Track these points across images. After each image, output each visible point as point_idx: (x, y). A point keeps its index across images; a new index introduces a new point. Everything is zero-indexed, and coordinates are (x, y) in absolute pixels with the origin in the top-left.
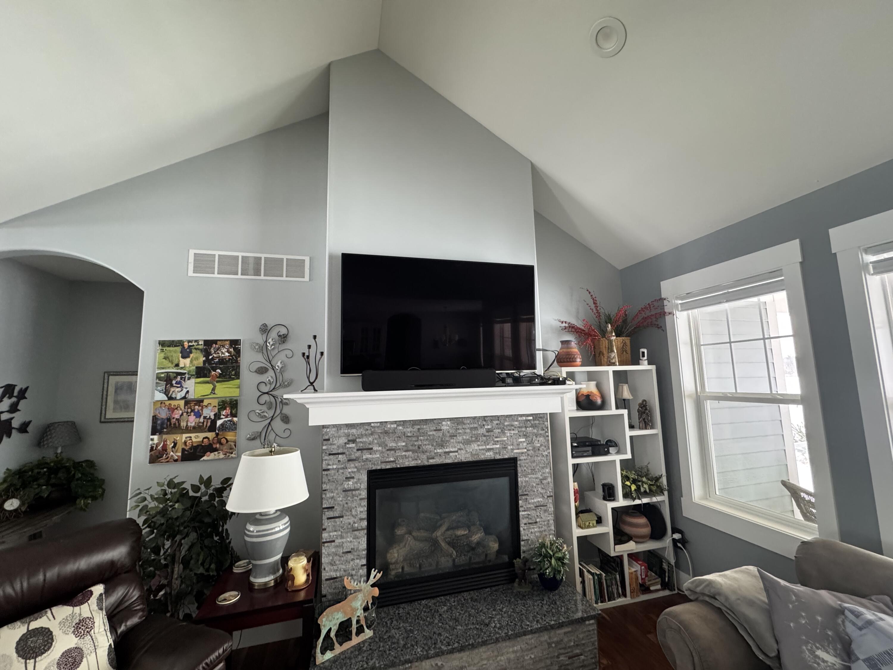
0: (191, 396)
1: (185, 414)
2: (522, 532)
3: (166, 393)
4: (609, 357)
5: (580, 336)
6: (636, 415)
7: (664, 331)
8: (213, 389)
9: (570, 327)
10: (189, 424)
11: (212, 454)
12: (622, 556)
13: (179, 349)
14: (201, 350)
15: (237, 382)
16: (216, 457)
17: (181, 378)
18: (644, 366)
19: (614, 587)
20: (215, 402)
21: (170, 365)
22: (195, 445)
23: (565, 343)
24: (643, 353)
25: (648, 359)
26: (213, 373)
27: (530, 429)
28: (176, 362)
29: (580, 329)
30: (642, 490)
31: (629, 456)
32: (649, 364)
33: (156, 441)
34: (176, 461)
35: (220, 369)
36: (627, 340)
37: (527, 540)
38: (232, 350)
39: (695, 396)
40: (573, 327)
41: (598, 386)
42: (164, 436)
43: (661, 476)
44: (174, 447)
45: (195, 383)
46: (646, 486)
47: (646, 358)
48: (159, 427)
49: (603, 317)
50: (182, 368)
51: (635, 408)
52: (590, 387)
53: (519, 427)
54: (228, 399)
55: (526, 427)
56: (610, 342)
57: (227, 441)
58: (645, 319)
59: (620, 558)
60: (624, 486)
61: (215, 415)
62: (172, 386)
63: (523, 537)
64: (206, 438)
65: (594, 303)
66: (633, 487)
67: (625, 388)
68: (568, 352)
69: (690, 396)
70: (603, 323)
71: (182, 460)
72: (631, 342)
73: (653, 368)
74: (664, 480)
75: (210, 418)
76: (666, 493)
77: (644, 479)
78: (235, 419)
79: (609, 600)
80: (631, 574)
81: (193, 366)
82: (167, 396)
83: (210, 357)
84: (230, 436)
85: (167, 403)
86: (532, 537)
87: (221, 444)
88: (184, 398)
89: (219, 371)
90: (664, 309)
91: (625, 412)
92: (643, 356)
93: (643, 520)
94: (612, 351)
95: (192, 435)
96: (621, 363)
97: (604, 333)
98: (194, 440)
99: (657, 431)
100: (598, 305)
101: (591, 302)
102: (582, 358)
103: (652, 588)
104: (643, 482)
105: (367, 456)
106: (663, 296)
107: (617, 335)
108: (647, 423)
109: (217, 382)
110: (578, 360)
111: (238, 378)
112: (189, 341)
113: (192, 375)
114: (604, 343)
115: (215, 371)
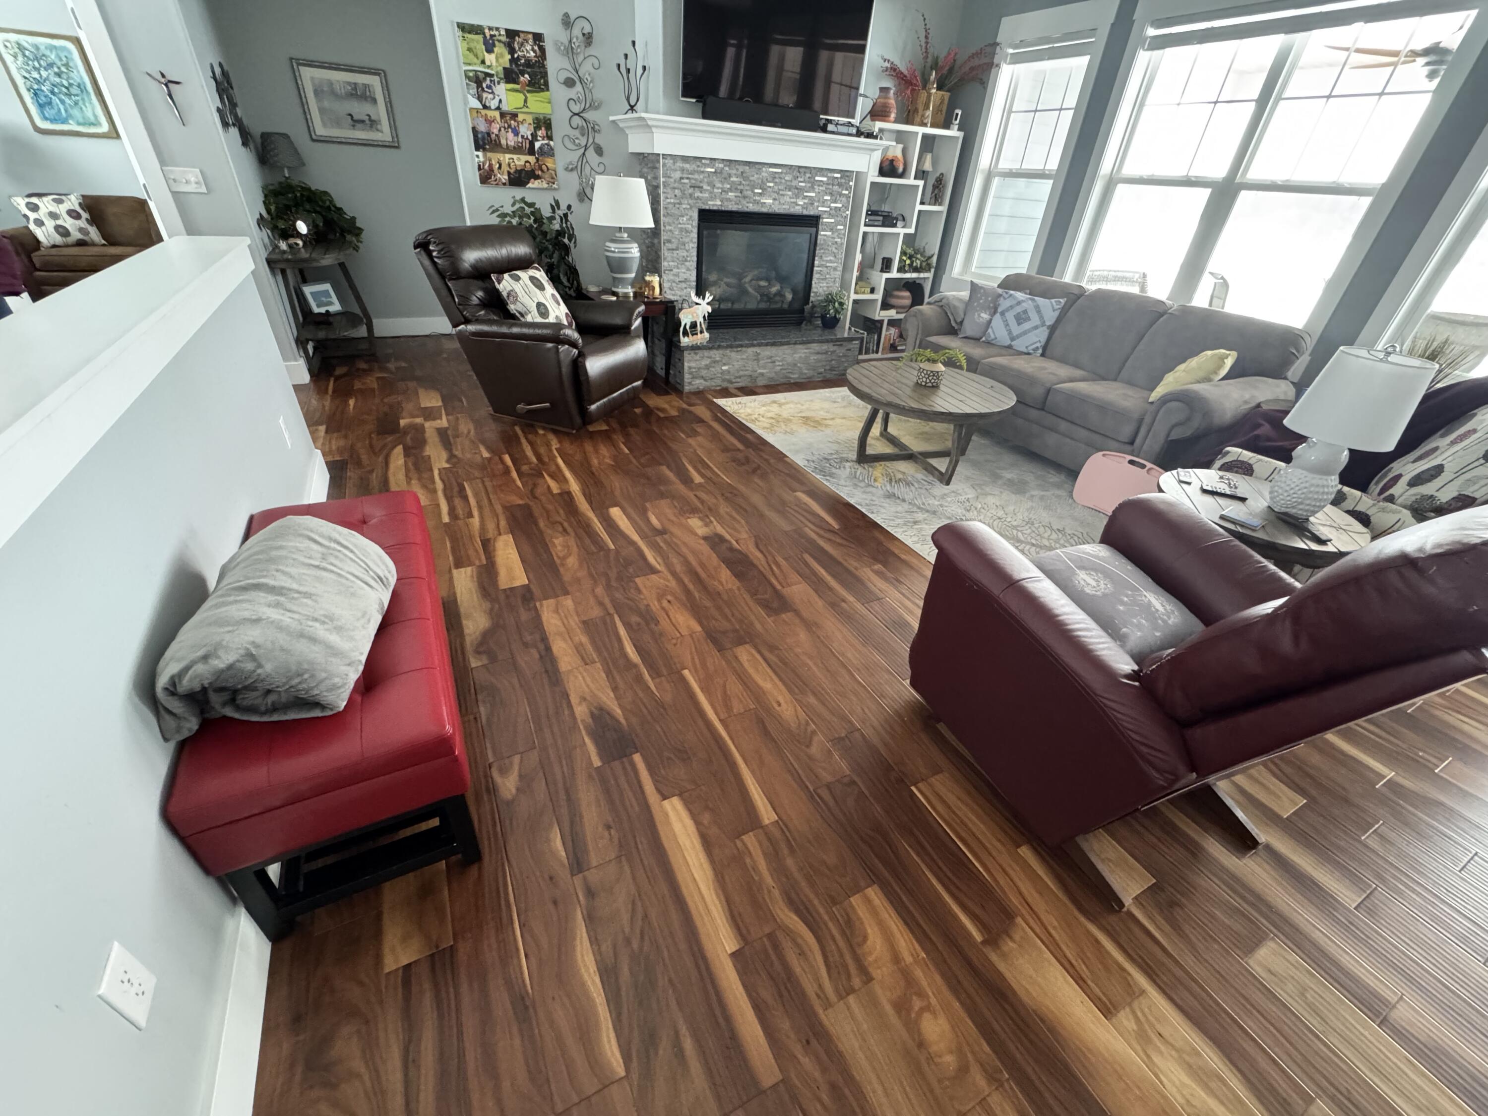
0: (505, 107)
1: (503, 129)
2: (814, 285)
3: (480, 98)
4: (923, 116)
5: (899, 84)
6: (930, 188)
7: (985, 88)
8: (526, 101)
9: (891, 68)
10: (509, 143)
11: (536, 182)
12: (883, 321)
13: (480, 38)
14: (504, 43)
15: (546, 94)
16: (540, 186)
17: (491, 81)
18: (953, 132)
19: (871, 345)
20: (530, 119)
21: (475, 60)
22: (519, 168)
23: (884, 90)
24: (957, 114)
25: (959, 124)
26: (522, 78)
27: (836, 188)
28: (481, 58)
29: (902, 73)
30: (915, 264)
31: (912, 231)
32: (959, 130)
33: (482, 159)
34: (504, 184)
35: (528, 74)
36: (947, 95)
37: (816, 293)
38: (536, 48)
39: (987, 172)
40: (895, 70)
41: (904, 151)
42: (489, 154)
43: (932, 256)
44: (500, 167)
45: (507, 90)
46: (918, 262)
47: (957, 122)
48: (481, 143)
49: (930, 60)
50: (489, 67)
51: (932, 181)
52: (896, 151)
53: (828, 184)
54: (541, 117)
55: (833, 185)
56: (929, 95)
57: (548, 169)
58: (972, 69)
59: (881, 322)
60: (901, 260)
61: (532, 134)
62: (483, 90)
63: (814, 289)
64: (527, 162)
65: (926, 37)
66: (908, 262)
67: (929, 157)
68: (885, 103)
69: (983, 171)
70: (928, 69)
71: (510, 184)
72: (950, 99)
73: (960, 134)
74: (935, 259)
75: (527, 138)
76: (933, 270)
77: (919, 256)
78: (552, 143)
79: (866, 353)
80: (886, 335)
81: (500, 65)
82: (481, 102)
83: (516, 56)
84: (549, 162)
85: (484, 112)
86: (821, 290)
87: (543, 171)
88: (498, 108)
89: (526, 76)
90: (993, 58)
91: (921, 183)
92: (956, 119)
93: (907, 294)
94: (928, 108)
95: (515, 157)
96: (933, 125)
97: (925, 83)
98: (517, 163)
99: (943, 208)
100: (929, 40)
101: (922, 34)
102: (897, 114)
103: (899, 348)
104: (917, 258)
105: (698, 194)
106: (998, 40)
107: (939, 88)
108: (936, 199)
109: (529, 91)
110: (893, 116)
111: (548, 90)
112: (490, 29)
113: (501, 79)
114: (924, 94)
115: (523, 76)
